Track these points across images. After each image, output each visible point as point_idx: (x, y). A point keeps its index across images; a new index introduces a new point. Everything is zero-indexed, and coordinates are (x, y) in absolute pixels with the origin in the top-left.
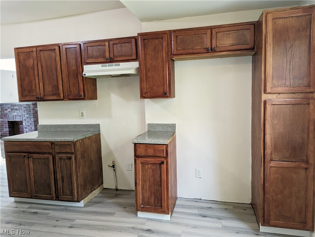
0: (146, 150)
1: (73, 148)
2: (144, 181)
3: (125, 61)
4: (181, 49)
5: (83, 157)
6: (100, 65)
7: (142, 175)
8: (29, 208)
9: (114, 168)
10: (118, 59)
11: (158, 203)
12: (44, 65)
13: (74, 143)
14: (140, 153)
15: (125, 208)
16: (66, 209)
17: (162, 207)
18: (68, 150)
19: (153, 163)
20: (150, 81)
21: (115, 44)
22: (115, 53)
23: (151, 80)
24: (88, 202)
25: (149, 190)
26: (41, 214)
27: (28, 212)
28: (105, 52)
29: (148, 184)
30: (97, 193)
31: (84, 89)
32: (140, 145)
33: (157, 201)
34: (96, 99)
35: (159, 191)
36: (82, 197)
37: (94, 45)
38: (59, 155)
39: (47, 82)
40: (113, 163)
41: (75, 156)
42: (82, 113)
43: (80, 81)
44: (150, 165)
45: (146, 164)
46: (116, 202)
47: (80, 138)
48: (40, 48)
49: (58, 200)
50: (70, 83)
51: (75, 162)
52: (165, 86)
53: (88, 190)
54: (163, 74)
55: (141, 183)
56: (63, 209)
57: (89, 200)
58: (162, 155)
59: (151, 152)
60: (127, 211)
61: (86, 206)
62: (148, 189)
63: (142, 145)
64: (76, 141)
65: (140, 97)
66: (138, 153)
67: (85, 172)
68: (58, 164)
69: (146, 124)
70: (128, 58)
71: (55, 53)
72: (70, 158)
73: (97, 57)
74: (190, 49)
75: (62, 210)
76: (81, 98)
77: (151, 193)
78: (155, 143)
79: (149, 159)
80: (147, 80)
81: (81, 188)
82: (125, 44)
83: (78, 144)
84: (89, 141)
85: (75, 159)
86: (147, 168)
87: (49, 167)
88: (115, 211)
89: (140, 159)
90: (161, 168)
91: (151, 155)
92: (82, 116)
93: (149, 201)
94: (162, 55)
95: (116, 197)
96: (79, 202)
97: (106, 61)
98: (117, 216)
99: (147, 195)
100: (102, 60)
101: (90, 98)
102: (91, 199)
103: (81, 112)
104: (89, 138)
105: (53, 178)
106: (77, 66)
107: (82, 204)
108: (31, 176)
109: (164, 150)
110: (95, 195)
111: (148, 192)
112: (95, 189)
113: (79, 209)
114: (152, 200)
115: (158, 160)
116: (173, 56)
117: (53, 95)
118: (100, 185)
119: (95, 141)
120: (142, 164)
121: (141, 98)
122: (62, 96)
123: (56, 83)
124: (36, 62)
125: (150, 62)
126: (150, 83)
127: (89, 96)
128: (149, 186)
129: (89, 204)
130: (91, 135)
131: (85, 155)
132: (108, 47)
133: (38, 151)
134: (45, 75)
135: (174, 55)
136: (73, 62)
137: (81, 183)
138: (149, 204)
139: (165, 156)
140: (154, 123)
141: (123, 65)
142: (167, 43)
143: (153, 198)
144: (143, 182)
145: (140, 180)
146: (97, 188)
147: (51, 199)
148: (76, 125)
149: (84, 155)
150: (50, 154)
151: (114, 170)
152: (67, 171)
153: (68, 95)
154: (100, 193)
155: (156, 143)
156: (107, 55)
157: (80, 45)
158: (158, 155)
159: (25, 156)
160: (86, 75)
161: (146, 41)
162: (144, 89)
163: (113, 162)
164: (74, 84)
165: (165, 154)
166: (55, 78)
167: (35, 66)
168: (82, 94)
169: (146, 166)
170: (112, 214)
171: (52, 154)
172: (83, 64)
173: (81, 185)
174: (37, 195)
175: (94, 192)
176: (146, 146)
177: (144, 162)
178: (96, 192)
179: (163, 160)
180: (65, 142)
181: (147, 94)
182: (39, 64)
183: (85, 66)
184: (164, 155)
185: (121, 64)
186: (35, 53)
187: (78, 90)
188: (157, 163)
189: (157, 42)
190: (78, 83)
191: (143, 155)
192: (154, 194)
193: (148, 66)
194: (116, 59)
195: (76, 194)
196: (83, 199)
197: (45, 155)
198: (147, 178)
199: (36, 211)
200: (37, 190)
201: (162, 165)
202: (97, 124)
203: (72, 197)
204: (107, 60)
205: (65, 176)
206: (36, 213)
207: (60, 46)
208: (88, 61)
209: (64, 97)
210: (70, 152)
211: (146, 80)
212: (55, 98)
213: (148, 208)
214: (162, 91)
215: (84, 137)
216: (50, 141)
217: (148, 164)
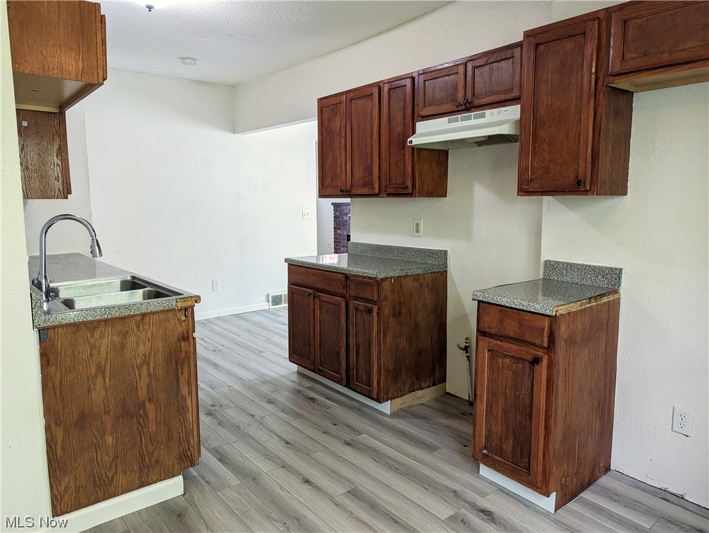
0: (501, 321)
1: (376, 291)
2: (493, 394)
3: (496, 105)
4: (634, 55)
5: (397, 314)
6: (446, 119)
7: (488, 379)
8: (310, 388)
9: (467, 352)
10: (483, 101)
11: (521, 458)
12: (355, 128)
13: (377, 283)
14: (488, 326)
15: (465, 446)
16: (359, 410)
17: (529, 471)
18: (368, 296)
19: (516, 356)
20: (544, 149)
21: (478, 67)
22: (476, 89)
23: (546, 148)
24: (402, 410)
25: (502, 419)
26: (319, 404)
27: (303, 395)
28: (456, 88)
29: (501, 403)
30: (427, 398)
31: (413, 173)
32: (490, 306)
33: (519, 453)
34: (444, 195)
35: (525, 429)
36: (387, 394)
37: (439, 75)
38: (355, 302)
39: (357, 160)
40: (466, 343)
41: (379, 309)
42: (417, 225)
43: (407, 157)
44: (508, 360)
45: (500, 356)
46: (453, 428)
47: (392, 274)
48: (351, 95)
49: (350, 388)
50: (391, 160)
51: (378, 322)
52: (582, 164)
53: (404, 385)
54: (578, 130)
55: (485, 398)
56: (355, 408)
57: (405, 405)
58: (537, 342)
59: (511, 328)
60: (464, 455)
61: (394, 415)
62: (502, 416)
63: (494, 306)
64: (381, 279)
65: (518, 192)
66: (485, 327)
67: (400, 346)
68: (352, 319)
69: (542, 260)
70: (503, 97)
71: (372, 100)
72: (370, 311)
73: (441, 103)
74: (663, 53)
75: (352, 408)
76: (406, 191)
77: (507, 429)
78: (521, 308)
79: (506, 345)
80: (537, 149)
81: (385, 376)
82: (499, 63)
83: (386, 285)
84: (416, 284)
85: (378, 314)
86: (501, 365)
87: (339, 322)
88: (439, 445)
89: (487, 339)
90: (532, 371)
91: (512, 334)
92: (417, 231)
93: (501, 447)
94: (580, 81)
95: (460, 418)
96: (380, 402)
97: (455, 109)
98: (439, 456)
99: (498, 429)
100: (450, 107)
101: (428, 194)
102: (411, 406)
103: (416, 222)
104: (416, 277)
105: (345, 344)
106: (404, 124)
107: (386, 407)
108: (316, 333)
109: (543, 329)
110: (421, 401)
111: (500, 423)
112: (423, 389)
113: (380, 416)
114: (508, 446)
115: (527, 352)
116: (611, 78)
117: (365, 185)
118: (437, 382)
119: (430, 285)
120: (492, 354)
121: (518, 195)
122: (377, 187)
123: (369, 162)
124: (344, 123)
125: (547, 100)
126: (544, 156)
127: (426, 188)
128: (505, 411)
129: (402, 413)
130: (420, 272)
131: (403, 311)
132: (462, 76)
133: (327, 288)
134: (356, 146)
135: (613, 76)
136: (398, 116)
137: (388, 367)
138: (500, 452)
139: (546, 345)
140: (562, 260)
141: (492, 115)
142: (596, 45)
143: (511, 442)
144: (490, 394)
145: (483, 389)
146: (429, 387)
147: (339, 382)
148: (405, 248)
149: (400, 310)
150: (342, 297)
151: (467, 356)
152: (364, 335)
153: (386, 186)
154: (436, 399)
155: (525, 308)
156: (460, 94)
157: (413, 79)
158: (527, 338)
159: (309, 294)
160: (413, 144)
161: (542, 48)
162: (527, 172)
163: (467, 339)
164: (397, 164)
165: (546, 340)
166: (370, 152)
167: (343, 129)
168: (409, 184)
169: (500, 360)
170: (430, 448)
171: (345, 298)
172: (415, 121)
173: (388, 371)
174: (322, 368)
175: (419, 393)
176: (501, 311)
177: (495, 348)
178: (425, 395)
179: (540, 354)
180: (364, 277)
181: (532, 185)
182: (348, 125)
183: (418, 124)
184: (543, 342)
185: (488, 112)
186: (343, 106)
187: (402, 175)
188: (525, 357)
189: (569, 45)
190: (404, 160)
191: (493, 331)
192: (514, 432)
193: (542, 111)
194: (476, 102)
195: (375, 384)
196: (391, 399)
197: (336, 298)
198: (500, 388)
199: (315, 396)
200: (322, 359)
201: (536, 367)
202: (441, 251)
203: (369, 388)
204: (458, 106)
205: (362, 345)
206: (313, 400)
207: (380, 87)
208: (424, 113)
209: (380, 189)
210: (371, 298)
211: (534, 148)
212: (366, 191)
213: (498, 461)
214: (572, 176)
215: (403, 274)
216: (344, 272)
217: (506, 356)
